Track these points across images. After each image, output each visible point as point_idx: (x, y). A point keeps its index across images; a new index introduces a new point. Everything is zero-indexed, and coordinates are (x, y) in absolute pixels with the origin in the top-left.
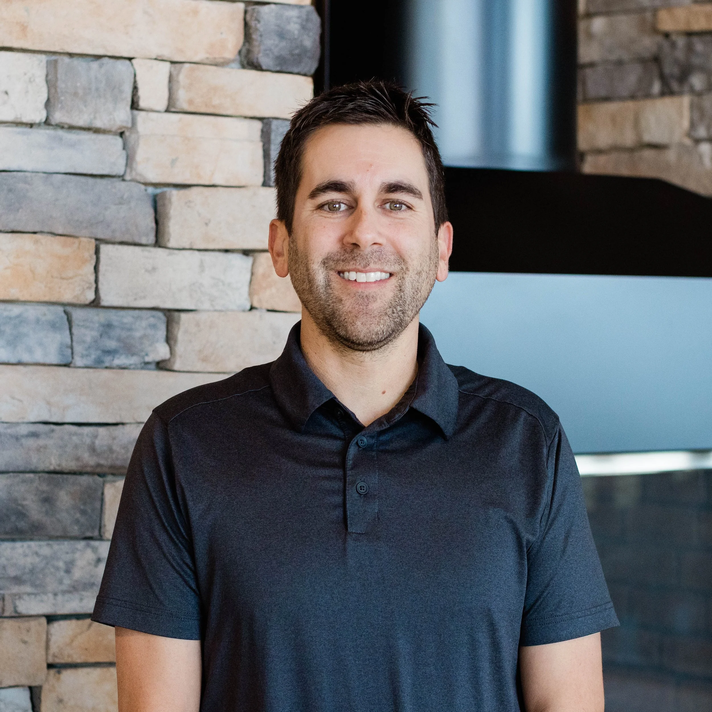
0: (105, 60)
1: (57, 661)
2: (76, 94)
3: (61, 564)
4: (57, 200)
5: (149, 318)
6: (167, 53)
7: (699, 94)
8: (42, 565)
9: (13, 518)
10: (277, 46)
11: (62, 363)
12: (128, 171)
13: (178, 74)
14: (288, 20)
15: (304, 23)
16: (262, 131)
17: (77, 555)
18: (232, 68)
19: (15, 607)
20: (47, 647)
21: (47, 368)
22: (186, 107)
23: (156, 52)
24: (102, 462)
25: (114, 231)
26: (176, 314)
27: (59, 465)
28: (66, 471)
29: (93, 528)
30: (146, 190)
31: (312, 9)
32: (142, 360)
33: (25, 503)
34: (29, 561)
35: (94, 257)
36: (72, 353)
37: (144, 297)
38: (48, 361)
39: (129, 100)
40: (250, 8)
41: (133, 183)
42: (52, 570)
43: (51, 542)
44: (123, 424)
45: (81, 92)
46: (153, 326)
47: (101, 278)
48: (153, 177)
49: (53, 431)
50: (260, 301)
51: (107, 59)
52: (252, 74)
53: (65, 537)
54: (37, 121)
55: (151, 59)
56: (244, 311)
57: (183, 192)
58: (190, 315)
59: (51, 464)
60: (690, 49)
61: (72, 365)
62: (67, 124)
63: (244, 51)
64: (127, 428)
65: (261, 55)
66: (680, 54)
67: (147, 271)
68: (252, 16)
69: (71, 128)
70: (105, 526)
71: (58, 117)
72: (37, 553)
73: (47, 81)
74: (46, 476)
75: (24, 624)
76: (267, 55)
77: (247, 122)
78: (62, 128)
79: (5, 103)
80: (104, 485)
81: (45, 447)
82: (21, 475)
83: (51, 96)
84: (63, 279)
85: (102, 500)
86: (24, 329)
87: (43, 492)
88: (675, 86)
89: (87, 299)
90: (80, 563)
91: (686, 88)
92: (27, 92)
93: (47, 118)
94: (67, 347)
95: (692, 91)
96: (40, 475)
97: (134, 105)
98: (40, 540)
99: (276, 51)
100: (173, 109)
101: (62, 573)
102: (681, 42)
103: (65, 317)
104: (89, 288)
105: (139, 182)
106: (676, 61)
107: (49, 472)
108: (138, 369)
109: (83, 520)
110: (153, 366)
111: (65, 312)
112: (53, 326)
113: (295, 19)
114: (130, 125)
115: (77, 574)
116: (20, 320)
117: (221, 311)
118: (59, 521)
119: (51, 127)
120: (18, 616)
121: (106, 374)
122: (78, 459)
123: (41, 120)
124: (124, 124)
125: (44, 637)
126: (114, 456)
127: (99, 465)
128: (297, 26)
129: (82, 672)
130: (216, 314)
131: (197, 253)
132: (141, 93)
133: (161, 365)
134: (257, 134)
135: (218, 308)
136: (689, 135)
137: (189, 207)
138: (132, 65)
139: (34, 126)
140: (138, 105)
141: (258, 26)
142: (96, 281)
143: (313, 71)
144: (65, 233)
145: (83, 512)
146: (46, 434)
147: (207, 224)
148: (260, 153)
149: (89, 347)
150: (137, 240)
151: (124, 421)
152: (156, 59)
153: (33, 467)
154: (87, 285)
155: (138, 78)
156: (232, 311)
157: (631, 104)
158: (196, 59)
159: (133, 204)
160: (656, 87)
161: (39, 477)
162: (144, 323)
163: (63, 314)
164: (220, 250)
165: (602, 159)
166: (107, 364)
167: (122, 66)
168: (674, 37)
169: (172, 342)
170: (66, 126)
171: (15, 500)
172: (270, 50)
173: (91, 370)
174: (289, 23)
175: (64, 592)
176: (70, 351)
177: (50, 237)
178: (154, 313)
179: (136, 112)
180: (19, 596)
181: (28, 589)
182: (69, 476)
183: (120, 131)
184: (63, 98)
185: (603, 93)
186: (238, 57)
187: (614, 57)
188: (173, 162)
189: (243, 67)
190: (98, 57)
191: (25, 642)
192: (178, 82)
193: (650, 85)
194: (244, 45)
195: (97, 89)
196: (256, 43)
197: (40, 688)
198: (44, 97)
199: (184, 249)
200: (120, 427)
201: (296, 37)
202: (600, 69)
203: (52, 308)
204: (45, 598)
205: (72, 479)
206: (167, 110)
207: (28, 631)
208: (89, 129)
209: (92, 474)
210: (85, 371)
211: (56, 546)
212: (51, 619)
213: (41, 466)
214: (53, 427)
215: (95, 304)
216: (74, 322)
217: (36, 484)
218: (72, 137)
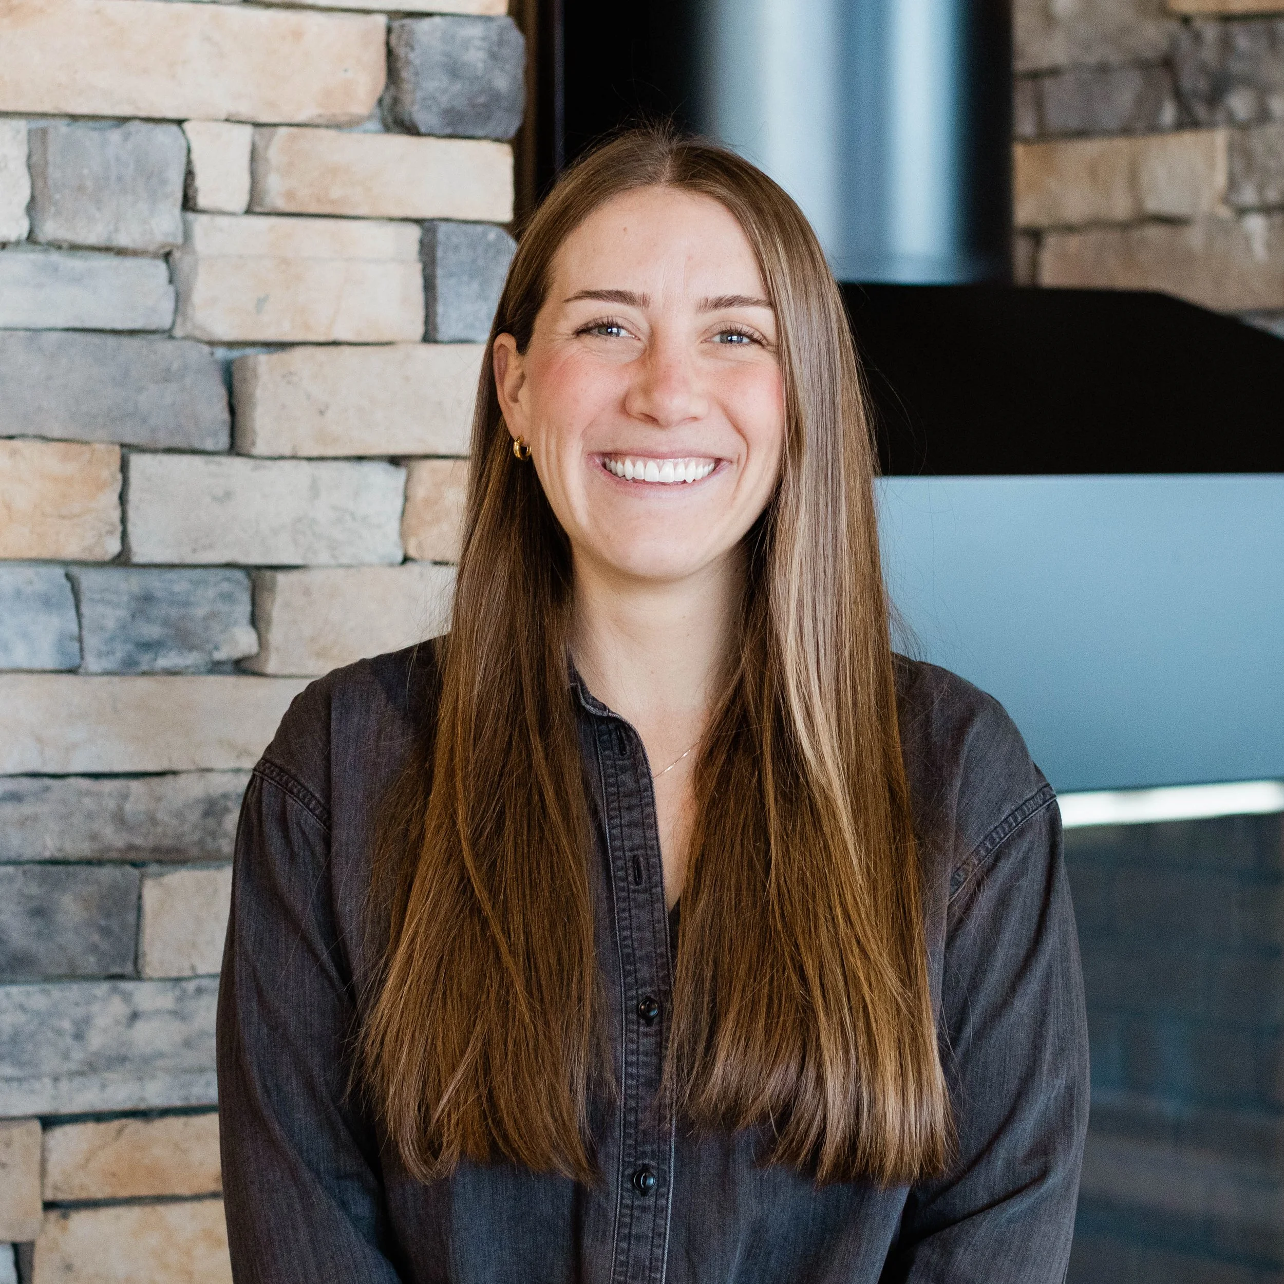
0: (134, 126)
1: (61, 1197)
2: (81, 188)
3: (66, 1025)
4: (49, 378)
5: (220, 583)
6: (245, 110)
7: (1244, 127)
8: (32, 1027)
10: (445, 91)
11: (62, 667)
12: (179, 321)
13: (267, 147)
14: (466, 44)
15: (495, 49)
16: (422, 242)
17: (96, 1008)
18: (366, 132)
20: (43, 1173)
21: (35, 677)
22: (281, 204)
23: (227, 107)
24: (138, 841)
25: (153, 430)
26: (268, 574)
27: (60, 850)
28: (72, 859)
29: (123, 958)
30: (212, 354)
31: (509, 22)
32: (207, 659)
34: (9, 1021)
35: (119, 476)
36: (81, 649)
37: (211, 546)
38: (37, 665)
39: (179, 195)
40: (396, 24)
41: (188, 344)
42: (50, 1035)
43: (48, 987)
44: (174, 773)
45: (89, 184)
46: (228, 597)
47: (132, 514)
48: (225, 330)
49: (47, 789)
50: (420, 546)
51: (137, 123)
52: (400, 142)
53: (73, 976)
54: (13, 237)
55: (216, 120)
56: (391, 565)
57: (279, 357)
58: (293, 576)
59: (45, 847)
60: (1226, 45)
61: (81, 670)
62: (65, 241)
63: (387, 101)
64: (182, 780)
65: (416, 108)
66: (1209, 54)
67: (215, 498)
68: (399, 37)
69: (75, 248)
70: (144, 954)
71: (50, 229)
72: (22, 1008)
73: (29, 167)
74: (37, 869)
76: (429, 107)
77: (392, 228)
78: (59, 248)
80: (141, 881)
81: (35, 818)
83: (37, 193)
84: (63, 517)
85: (139, 909)
87: (30, 898)
88: (1201, 111)
89: (106, 552)
90: (101, 1021)
91: (1220, 116)
93: (31, 233)
94: (71, 638)
95: (1231, 120)
96: (27, 867)
97: (188, 203)
98: (26, 982)
99: (444, 100)
100: (258, 209)
101: (69, 1041)
102: (1211, 32)
103: (68, 585)
104: (111, 533)
105: (200, 341)
106: (1203, 68)
107: (43, 863)
108: (201, 673)
109: (104, 945)
110: (229, 668)
111: (68, 577)
112: (47, 603)
113: (478, 43)
114: (180, 240)
115: (96, 1041)
117: (349, 567)
118: (61, 948)
119: (39, 248)
121: (142, 685)
122: (94, 837)
123: (19, 236)
124: (170, 240)
125: (37, 1154)
126: (159, 829)
127: (131, 847)
128: (481, 55)
129: (106, 1215)
130: (341, 572)
131: (304, 464)
132: (201, 182)
133: (244, 665)
134: (413, 248)
135: (345, 560)
136: (1226, 200)
137: (289, 383)
138: (183, 132)
139: (8, 247)
140: (195, 204)
141: (412, 56)
142: (124, 520)
143: (512, 131)
144: (65, 435)
145: (105, 932)
146: (35, 794)
147: (322, 413)
148: (417, 282)
149: (112, 639)
150: (197, 445)
151: (176, 767)
152: (227, 120)
153: (13, 855)
154: (108, 528)
155: (195, 156)
156: (371, 565)
157: (1122, 144)
158: (301, 118)
159: (188, 381)
160: (1169, 114)
161: (25, 873)
162: (211, 593)
163: (64, 581)
164: (348, 458)
165: (1074, 243)
166: (144, 667)
167: (165, 136)
168: (1198, 24)
169: (262, 625)
170: (65, 245)
172: (434, 98)
173: (116, 679)
174: (467, 49)
175: (72, 1075)
176: (76, 645)
177: (39, 445)
178: (228, 573)
179: (191, 216)
181: (9, 1070)
182: (78, 868)
183: (162, 251)
184: (57, 196)
185: (1074, 123)
186: (377, 112)
187: (1092, 58)
188: (261, 303)
189: (387, 129)
190: (123, 120)
191: (3, 1166)
192: (267, 160)
193: (1158, 108)
194: (387, 87)
195: (120, 178)
196: (407, 87)
197: (31, 1245)
198: (25, 195)
199: (282, 458)
200: (169, 779)
201: (480, 73)
202: (1068, 78)
203: (44, 570)
204: (37, 1085)
205: (83, 872)
206: (249, 211)
207: (8, 1144)
208: (107, 249)
209: (120, 862)
210: (105, 679)
211: (57, 992)
212: (48, 1122)
213: (29, 853)
214: (48, 782)
215: (122, 560)
216: (85, 596)
217: (19, 883)
218: (76, 264)
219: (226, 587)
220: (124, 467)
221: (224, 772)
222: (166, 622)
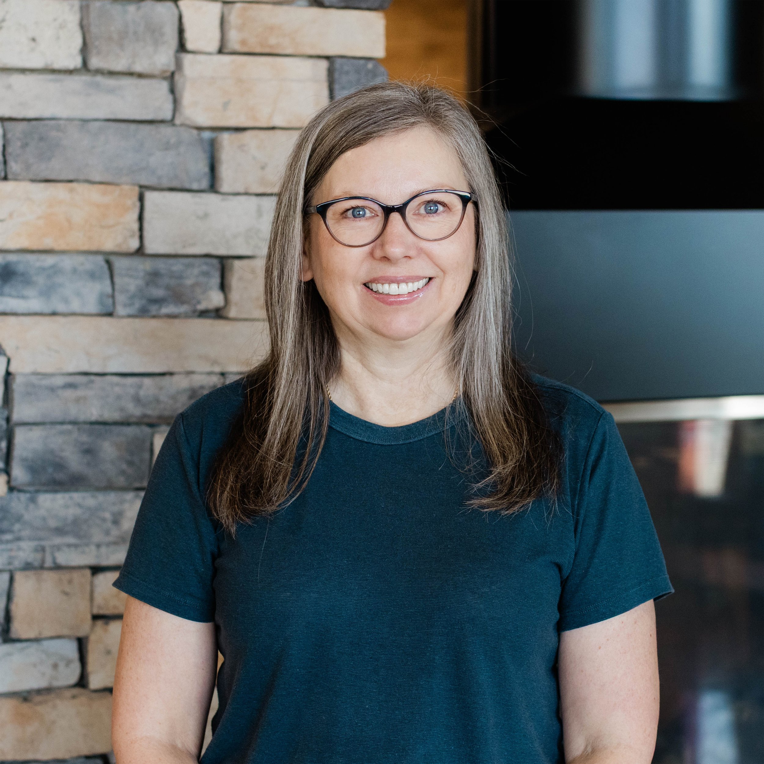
0: (146, 3)
1: (102, 612)
2: (110, 38)
3: (108, 515)
4: (93, 147)
5: (202, 265)
8: (85, 516)
9: (50, 470)
11: (102, 312)
12: (177, 115)
13: (230, 15)
16: (328, 70)
17: (126, 506)
18: (299, 6)
19: (54, 559)
20: (92, 599)
21: (86, 318)
22: (237, 47)
24: (149, 412)
25: (160, 178)
26: (230, 261)
27: (101, 416)
28: (110, 422)
29: (142, 479)
30: (200, 135)
32: (194, 309)
33: (64, 454)
34: (72, 512)
35: (138, 204)
36: (114, 303)
37: (193, 245)
38: (86, 310)
39: (174, 43)
41: (182, 129)
42: (97, 521)
43: (96, 494)
44: (171, 374)
45: (115, 36)
46: (206, 274)
47: (146, 225)
48: (203, 120)
49: (92, 382)
52: (316, 11)
53: (111, 488)
54: (72, 67)
57: (236, 136)
58: (246, 262)
59: (92, 414)
61: (115, 314)
62: (105, 69)
64: (176, 378)
67: (198, 217)
69: (112, 74)
71: (96, 63)
72: (79, 505)
73: (80, 27)
74: (87, 427)
75: (65, 576)
77: (311, 62)
78: (102, 73)
79: (33, 50)
80: (152, 436)
81: (85, 398)
82: (59, 427)
83: (87, 41)
84: (103, 227)
85: (152, 451)
86: (59, 279)
87: (83, 444)
89: (130, 248)
90: (129, 514)
92: (58, 38)
93: (84, 64)
94: (108, 296)
96: (80, 426)
97: (182, 47)
98: (86, 491)
100: (225, 51)
101: (109, 524)
103: (105, 266)
104: (132, 236)
105: (189, 127)
107: (92, 423)
108: (190, 317)
109: (130, 471)
110: (213, 314)
111: (106, 261)
112: (92, 276)
115: (126, 525)
116: (55, 270)
118: (103, 472)
119: (90, 73)
120: (57, 567)
121: (154, 323)
122: (122, 409)
123: (78, 66)
125: (88, 588)
126: (162, 406)
127: (145, 416)
131: (253, 197)
132: (189, 35)
133: (219, 313)
134: (323, 73)
137: (242, 151)
138: (177, 6)
139: (73, 73)
142: (141, 229)
143: (386, 5)
144: (103, 180)
145: (130, 463)
146: (84, 385)
147: (263, 168)
148: (326, 92)
149: (132, 297)
150: (187, 186)
151: (172, 370)
153: (72, 418)
154: (130, 233)
155: (185, 20)
159: (182, 149)
161: (79, 429)
162: (196, 271)
163: (104, 263)
166: (154, 313)
169: (226, 289)
171: (52, 452)
173: (137, 321)
175: (108, 544)
176: (110, 301)
177: (86, 186)
178: (206, 260)
179: (182, 55)
180: (58, 548)
181: (71, 540)
184: (97, 43)
188: (226, 105)
189: (311, 5)
191: (66, 594)
192: (230, 22)
195: (135, 33)
197: (87, 638)
198: (78, 42)
199: (238, 194)
200: (167, 378)
203: (91, 258)
204: (87, 549)
205: (116, 429)
206: (221, 51)
207: (70, 582)
208: (130, 74)
209: (138, 423)
210: (130, 320)
211: (101, 497)
212: (96, 570)
213: (82, 418)
214: (93, 378)
215: (140, 252)
216: (116, 272)
217: (75, 435)
218: (111, 82)
219: (205, 268)
220: (141, 198)
221: (201, 373)
222: (168, 288)
